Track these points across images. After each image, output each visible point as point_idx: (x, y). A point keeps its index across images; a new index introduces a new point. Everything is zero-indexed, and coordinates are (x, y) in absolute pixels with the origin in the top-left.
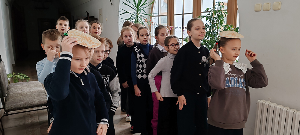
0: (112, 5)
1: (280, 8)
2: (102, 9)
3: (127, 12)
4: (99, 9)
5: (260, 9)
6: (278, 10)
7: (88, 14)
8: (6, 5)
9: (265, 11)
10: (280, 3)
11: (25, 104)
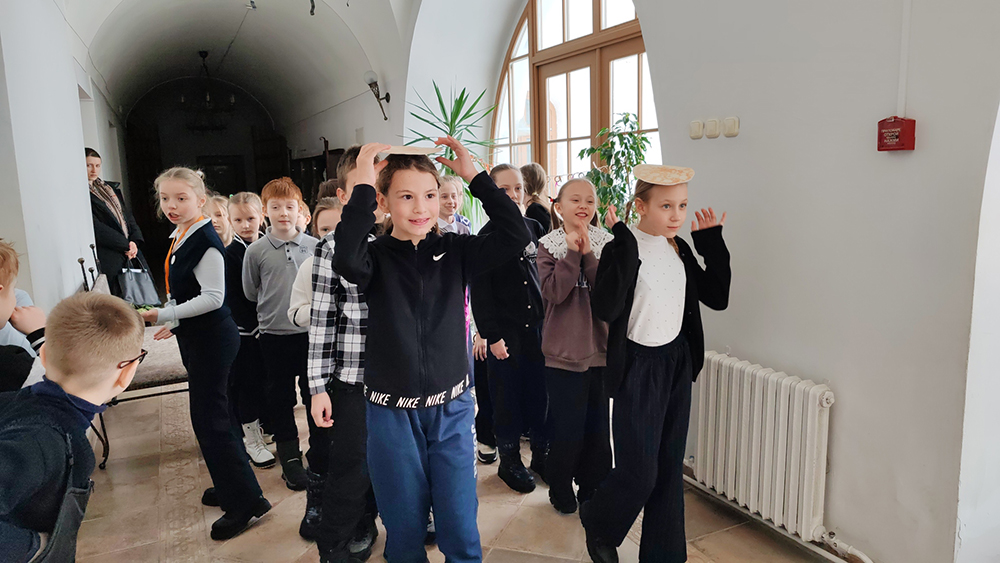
0: (386, 119)
1: (736, 131)
2: (362, 129)
3: (424, 138)
4: (357, 130)
5: (701, 134)
6: (735, 136)
7: (326, 143)
8: (111, 125)
9: (709, 137)
10: (737, 120)
11: (158, 375)
